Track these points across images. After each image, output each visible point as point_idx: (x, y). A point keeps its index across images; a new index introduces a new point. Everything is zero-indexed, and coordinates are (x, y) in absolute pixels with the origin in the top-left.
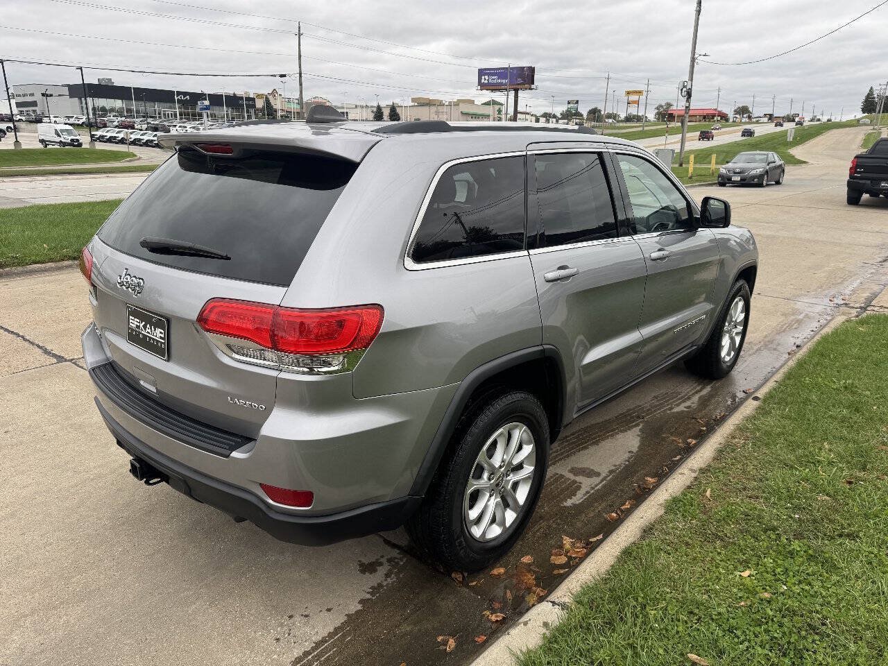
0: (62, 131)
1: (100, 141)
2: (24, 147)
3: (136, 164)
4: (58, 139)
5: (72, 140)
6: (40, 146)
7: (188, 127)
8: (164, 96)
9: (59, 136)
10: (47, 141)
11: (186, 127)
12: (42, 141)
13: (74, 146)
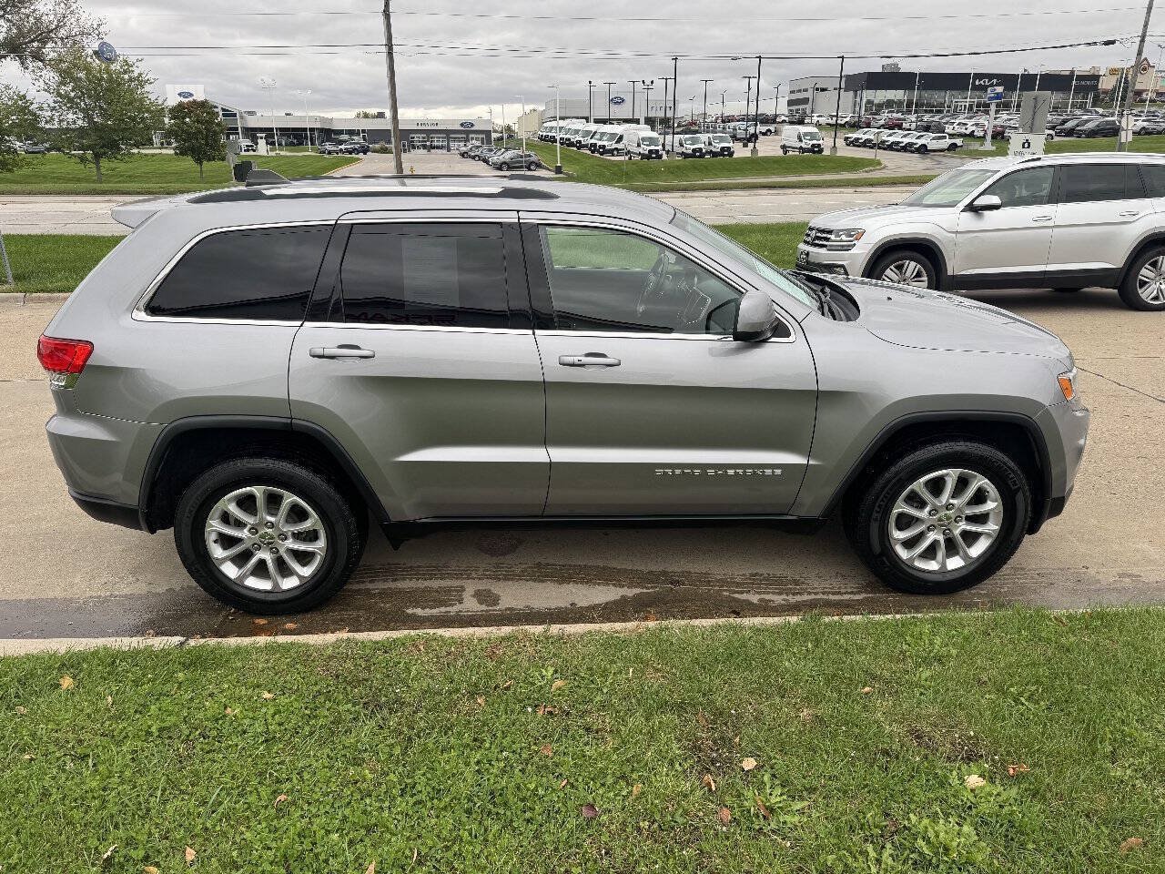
0: (806, 134)
1: (854, 146)
2: (760, 154)
3: (877, 175)
4: (798, 145)
5: (813, 145)
6: (780, 153)
7: (970, 124)
8: (957, 82)
9: (801, 141)
10: (789, 147)
11: (966, 124)
12: (784, 147)
13: (814, 152)
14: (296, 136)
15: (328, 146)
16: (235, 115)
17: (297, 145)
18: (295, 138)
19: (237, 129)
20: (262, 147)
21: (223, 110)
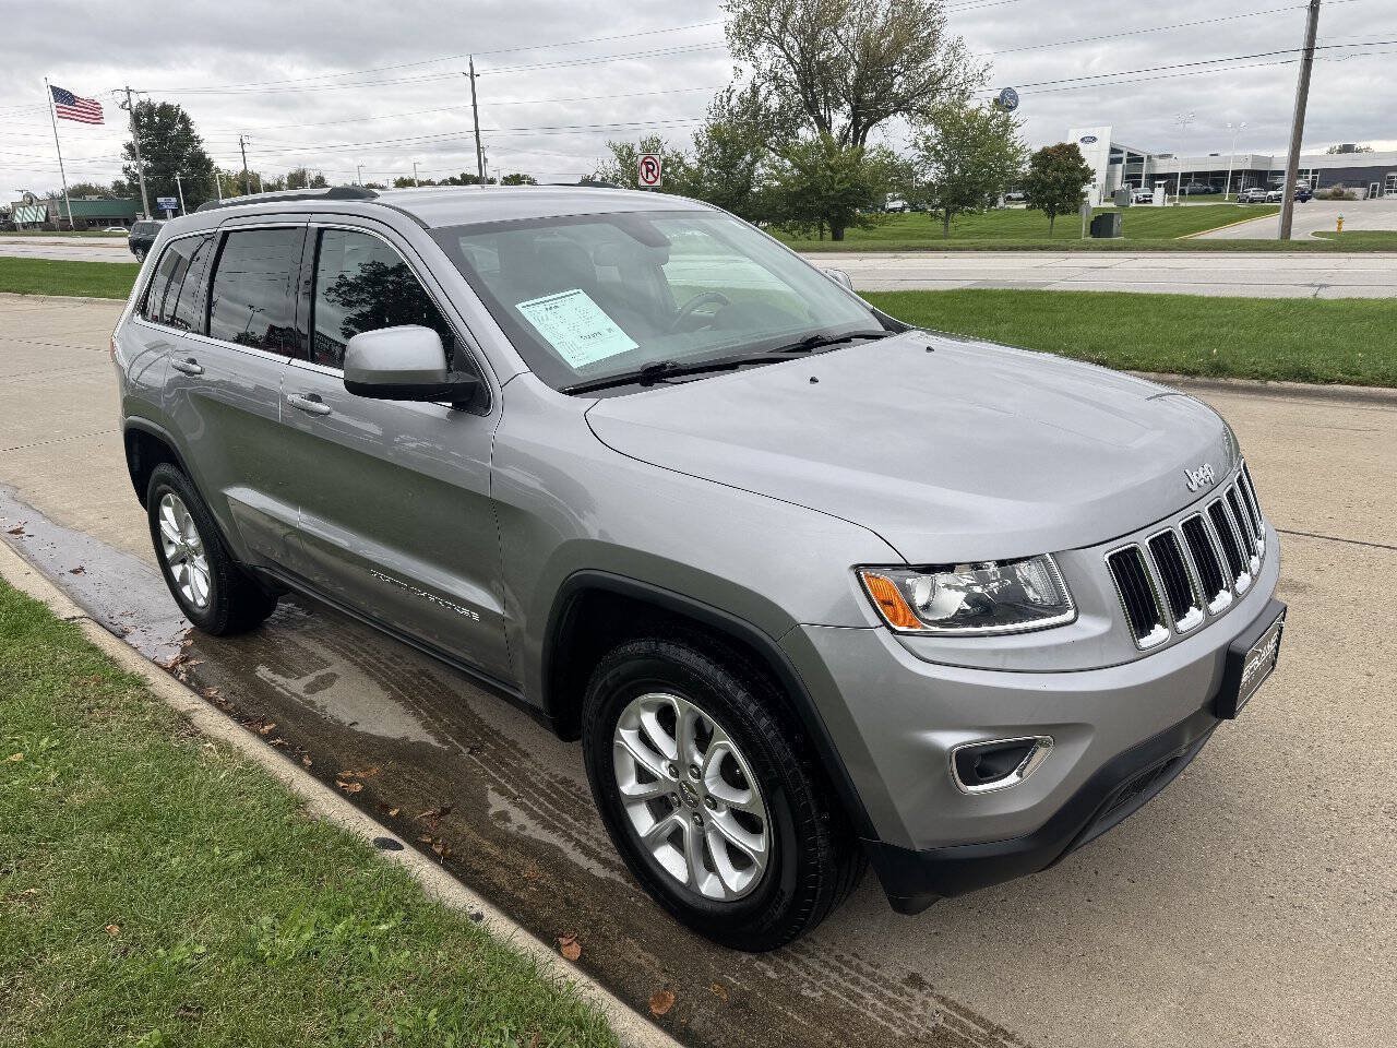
14: (1212, 182)
15: (1252, 193)
16: (1142, 160)
17: (1214, 193)
18: (1212, 184)
19: (1140, 176)
20: (1159, 197)
21: (1129, 154)
